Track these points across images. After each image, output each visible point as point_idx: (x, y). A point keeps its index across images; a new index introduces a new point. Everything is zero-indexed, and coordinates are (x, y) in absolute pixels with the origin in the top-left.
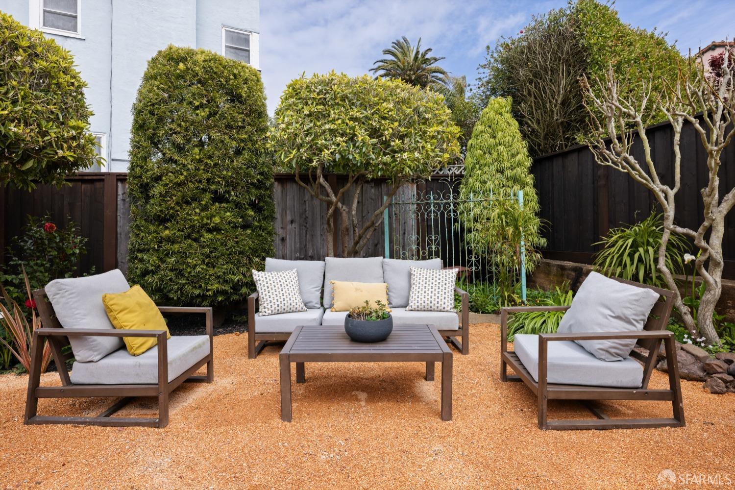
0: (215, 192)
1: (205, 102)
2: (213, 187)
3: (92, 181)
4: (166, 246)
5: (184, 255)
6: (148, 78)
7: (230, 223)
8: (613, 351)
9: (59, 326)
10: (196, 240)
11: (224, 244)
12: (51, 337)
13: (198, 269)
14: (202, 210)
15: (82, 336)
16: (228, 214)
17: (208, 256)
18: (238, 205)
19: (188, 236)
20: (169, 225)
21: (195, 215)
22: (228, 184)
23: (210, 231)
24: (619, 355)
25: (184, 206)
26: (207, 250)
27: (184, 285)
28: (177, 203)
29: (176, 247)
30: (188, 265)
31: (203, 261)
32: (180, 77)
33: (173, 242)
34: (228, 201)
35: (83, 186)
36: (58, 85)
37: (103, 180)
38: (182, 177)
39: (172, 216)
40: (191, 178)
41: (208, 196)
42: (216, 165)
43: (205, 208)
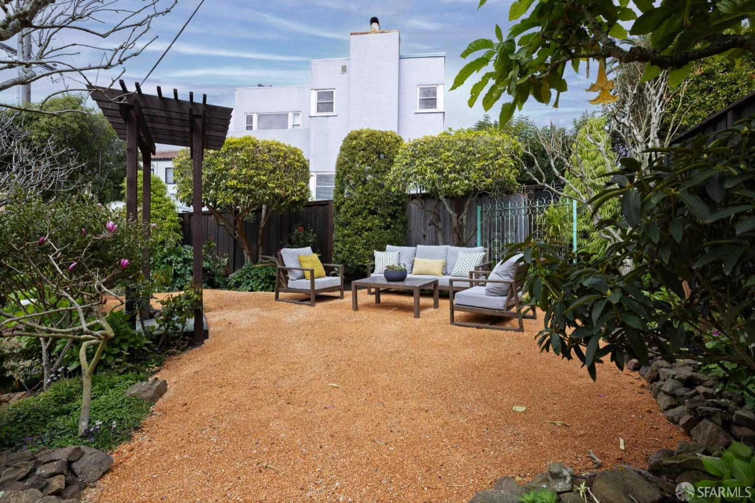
0: (369, 209)
1: (364, 160)
2: (368, 206)
3: (323, 205)
4: (346, 239)
5: (354, 243)
6: (342, 149)
7: (377, 226)
8: (491, 290)
9: (284, 265)
10: (360, 235)
11: (374, 238)
12: (282, 269)
13: (360, 251)
14: (363, 219)
15: (290, 269)
16: (377, 221)
17: (365, 244)
18: (382, 216)
19: (356, 234)
20: (347, 227)
21: (359, 222)
22: (377, 204)
23: (367, 230)
24: (495, 293)
25: (355, 217)
26: (364, 241)
27: (354, 259)
28: (351, 216)
29: (350, 239)
30: (355, 249)
31: (363, 247)
32: (354, 148)
33: (349, 236)
34: (376, 214)
35: (320, 208)
36: (294, 168)
37: (328, 204)
38: (353, 202)
39: (349, 223)
40: (358, 202)
41: (367, 211)
42: (369, 194)
43: (365, 218)
